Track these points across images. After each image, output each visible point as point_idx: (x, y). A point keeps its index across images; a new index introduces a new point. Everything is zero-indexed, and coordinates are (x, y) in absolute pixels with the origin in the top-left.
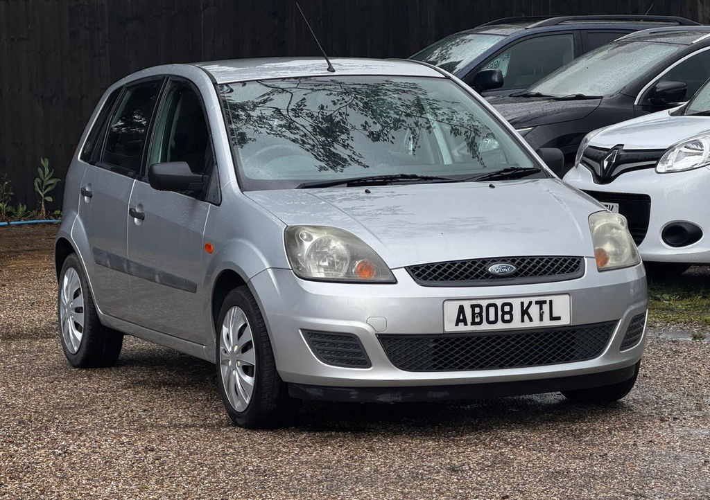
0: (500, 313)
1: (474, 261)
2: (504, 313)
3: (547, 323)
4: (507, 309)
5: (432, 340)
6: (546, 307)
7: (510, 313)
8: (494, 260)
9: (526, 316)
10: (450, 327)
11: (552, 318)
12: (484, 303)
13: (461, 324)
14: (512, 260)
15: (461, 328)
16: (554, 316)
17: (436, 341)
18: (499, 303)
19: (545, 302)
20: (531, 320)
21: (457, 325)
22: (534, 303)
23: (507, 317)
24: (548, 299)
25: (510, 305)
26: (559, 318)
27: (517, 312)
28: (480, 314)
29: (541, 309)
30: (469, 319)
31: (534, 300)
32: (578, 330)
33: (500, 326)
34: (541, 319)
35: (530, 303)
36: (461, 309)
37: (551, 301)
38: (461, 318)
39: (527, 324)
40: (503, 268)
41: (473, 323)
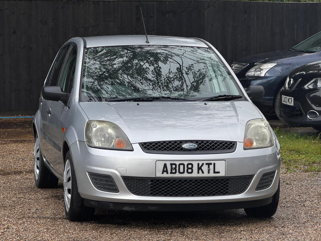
0: (186, 168)
1: (175, 142)
2: (188, 168)
3: (212, 174)
4: (190, 166)
5: (150, 181)
6: (212, 167)
7: (192, 168)
8: (186, 142)
9: (200, 171)
10: (159, 174)
11: (215, 172)
12: (177, 163)
13: (165, 173)
14: (196, 142)
15: (165, 175)
16: (216, 171)
17: (152, 181)
18: (186, 163)
19: (211, 164)
20: (203, 172)
21: (163, 173)
22: (205, 164)
23: (190, 171)
24: (213, 162)
25: (192, 165)
26: (219, 172)
27: (195, 168)
28: (175, 169)
29: (209, 167)
30: (169, 171)
31: (205, 162)
32: (230, 179)
33: (186, 175)
34: (209, 173)
35: (203, 164)
36: (165, 166)
37: (214, 164)
38: (165, 170)
39: (201, 175)
40: (190, 146)
41: (171, 173)
